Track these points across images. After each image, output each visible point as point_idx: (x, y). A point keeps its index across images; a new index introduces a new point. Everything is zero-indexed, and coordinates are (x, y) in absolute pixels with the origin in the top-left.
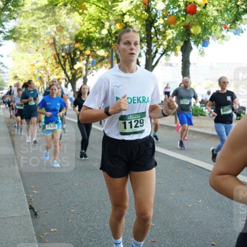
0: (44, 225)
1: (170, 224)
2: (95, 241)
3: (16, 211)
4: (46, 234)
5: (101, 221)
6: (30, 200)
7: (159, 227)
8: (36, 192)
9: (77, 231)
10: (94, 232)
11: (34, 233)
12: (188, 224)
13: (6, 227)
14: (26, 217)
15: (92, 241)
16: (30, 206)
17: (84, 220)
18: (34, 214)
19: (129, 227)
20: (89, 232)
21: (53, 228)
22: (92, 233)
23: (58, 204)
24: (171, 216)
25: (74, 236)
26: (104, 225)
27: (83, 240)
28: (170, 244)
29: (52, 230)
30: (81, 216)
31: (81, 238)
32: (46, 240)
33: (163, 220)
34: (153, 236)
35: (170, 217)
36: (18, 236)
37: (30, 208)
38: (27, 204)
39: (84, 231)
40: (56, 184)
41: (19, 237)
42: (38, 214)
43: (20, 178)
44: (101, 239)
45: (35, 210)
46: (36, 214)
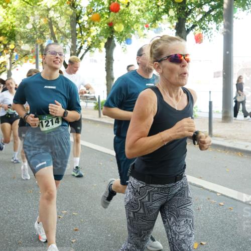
1: (92, 212)
2: (18, 232)
5: (24, 212)
7: (81, 216)
10: (17, 223)
12: (109, 212)
15: (15, 232)
17: (7, 212)
20: (12, 223)
24: (93, 205)
26: (27, 216)
27: (5, 231)
28: (91, 231)
30: (4, 208)
31: (4, 230)
33: (85, 210)
34: (75, 225)
35: (92, 207)
39: (6, 222)
44: (23, 230)
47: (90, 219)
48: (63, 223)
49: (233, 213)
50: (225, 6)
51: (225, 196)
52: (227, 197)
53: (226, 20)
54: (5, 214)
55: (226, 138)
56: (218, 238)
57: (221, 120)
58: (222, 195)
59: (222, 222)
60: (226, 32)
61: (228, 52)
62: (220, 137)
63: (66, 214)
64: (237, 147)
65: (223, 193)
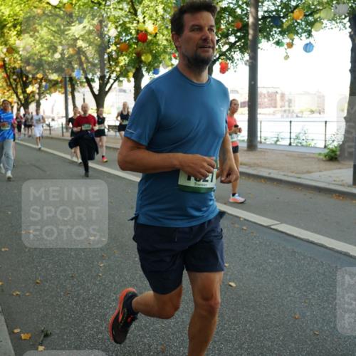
1: (120, 238)
2: (47, 257)
21: (4, 248)
27: (34, 257)
47: (118, 244)
49: (255, 237)
50: (250, 37)
51: (248, 221)
52: (250, 221)
53: (251, 51)
55: (250, 166)
56: (241, 260)
57: (246, 149)
58: (245, 220)
59: (244, 245)
60: (252, 63)
61: (253, 83)
62: (245, 164)
64: (261, 174)
65: (247, 218)
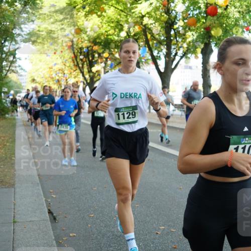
0: (63, 230)
2: (115, 246)
3: (35, 216)
4: (65, 238)
6: (48, 205)
8: (54, 196)
9: (96, 237)
10: (114, 237)
11: (53, 238)
13: (25, 231)
14: (45, 222)
15: (111, 247)
16: (49, 210)
18: (53, 218)
19: (149, 233)
20: (109, 237)
21: (72, 233)
22: (112, 239)
23: (77, 209)
25: (94, 241)
27: (102, 245)
29: (71, 235)
30: (100, 221)
31: (101, 243)
32: (66, 245)
34: (174, 242)
36: (37, 240)
37: (49, 213)
38: (46, 208)
39: (103, 236)
40: (75, 189)
41: (39, 242)
42: (57, 219)
43: (39, 182)
44: (120, 244)
45: (54, 215)
46: (55, 219)
48: (161, 240)
54: (102, 227)
63: (164, 229)
